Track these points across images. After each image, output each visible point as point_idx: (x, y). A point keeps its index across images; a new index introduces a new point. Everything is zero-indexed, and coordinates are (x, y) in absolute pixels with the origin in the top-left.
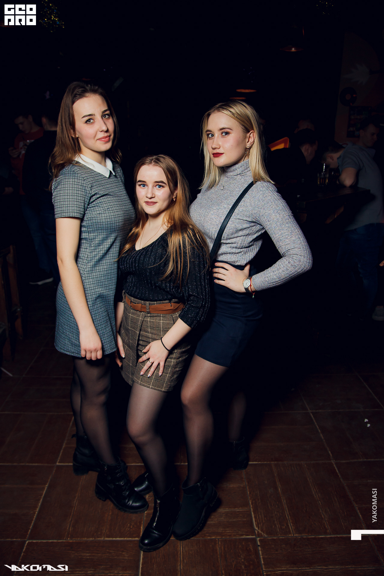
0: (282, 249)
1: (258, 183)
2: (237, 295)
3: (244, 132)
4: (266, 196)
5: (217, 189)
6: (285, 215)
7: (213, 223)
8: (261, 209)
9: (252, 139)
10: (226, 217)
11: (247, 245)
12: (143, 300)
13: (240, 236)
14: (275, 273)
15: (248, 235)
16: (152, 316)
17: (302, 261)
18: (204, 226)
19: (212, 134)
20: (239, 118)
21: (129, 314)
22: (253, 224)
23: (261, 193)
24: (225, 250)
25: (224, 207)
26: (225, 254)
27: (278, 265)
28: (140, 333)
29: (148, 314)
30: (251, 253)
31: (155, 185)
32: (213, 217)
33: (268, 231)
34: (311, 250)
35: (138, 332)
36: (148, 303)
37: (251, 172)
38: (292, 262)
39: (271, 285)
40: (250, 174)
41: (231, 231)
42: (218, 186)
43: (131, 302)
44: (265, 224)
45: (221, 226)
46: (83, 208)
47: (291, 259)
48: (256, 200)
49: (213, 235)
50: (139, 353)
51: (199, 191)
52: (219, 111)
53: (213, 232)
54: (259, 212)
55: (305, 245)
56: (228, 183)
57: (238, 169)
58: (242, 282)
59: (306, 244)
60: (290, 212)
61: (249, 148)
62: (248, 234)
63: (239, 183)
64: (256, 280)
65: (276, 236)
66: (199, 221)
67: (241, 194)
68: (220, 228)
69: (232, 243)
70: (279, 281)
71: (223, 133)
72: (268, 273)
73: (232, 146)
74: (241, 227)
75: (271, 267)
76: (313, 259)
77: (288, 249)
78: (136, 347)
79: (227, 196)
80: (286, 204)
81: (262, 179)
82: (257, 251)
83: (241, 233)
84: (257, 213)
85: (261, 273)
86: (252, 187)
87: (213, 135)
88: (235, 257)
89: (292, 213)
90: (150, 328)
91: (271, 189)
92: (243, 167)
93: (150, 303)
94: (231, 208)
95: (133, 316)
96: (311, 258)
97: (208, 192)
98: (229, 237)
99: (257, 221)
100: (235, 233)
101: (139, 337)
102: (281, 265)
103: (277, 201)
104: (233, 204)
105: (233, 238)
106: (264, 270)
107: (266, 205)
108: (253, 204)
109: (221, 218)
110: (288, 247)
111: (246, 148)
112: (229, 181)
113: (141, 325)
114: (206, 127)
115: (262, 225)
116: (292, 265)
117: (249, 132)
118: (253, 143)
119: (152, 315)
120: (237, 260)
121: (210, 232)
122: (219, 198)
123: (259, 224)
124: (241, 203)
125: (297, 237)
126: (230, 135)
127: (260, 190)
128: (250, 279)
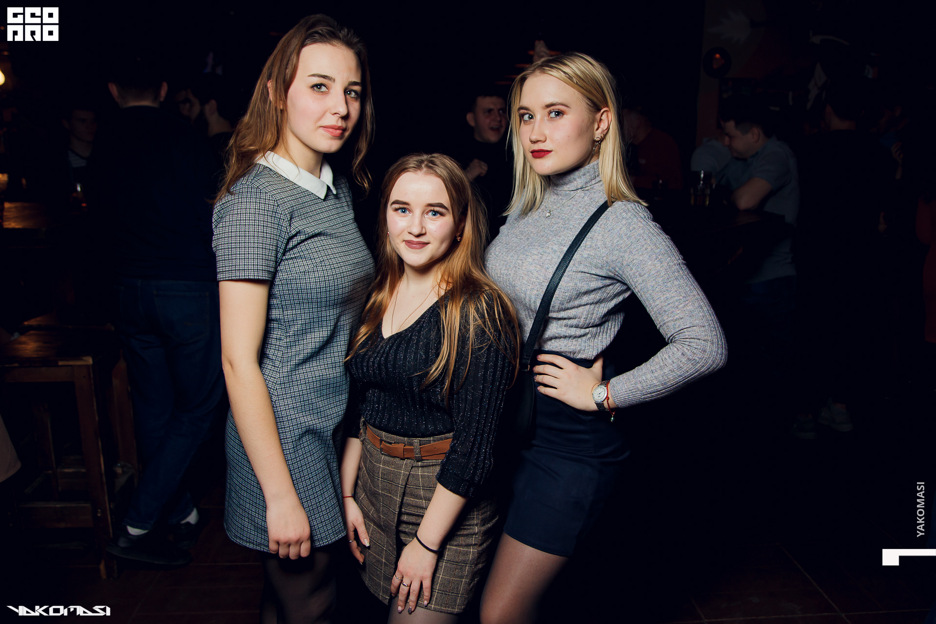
0: (667, 329)
1: (618, 205)
2: (583, 417)
3: (590, 110)
4: (634, 228)
5: (537, 217)
6: (671, 264)
7: (532, 280)
8: (624, 252)
9: (604, 123)
10: (557, 268)
11: (597, 321)
12: (405, 437)
13: (584, 305)
14: (656, 374)
15: (599, 302)
16: (426, 466)
17: (708, 351)
18: (515, 287)
19: (530, 115)
20: (583, 86)
21: (378, 465)
22: (608, 282)
23: (624, 222)
24: (555, 330)
25: (552, 249)
26: (556, 338)
27: (660, 358)
28: (402, 499)
29: (418, 461)
30: (604, 336)
31: (428, 210)
32: (532, 268)
33: (639, 295)
34: (723, 330)
35: (399, 500)
36: (416, 441)
37: (603, 184)
38: (689, 353)
39: (648, 397)
40: (601, 188)
41: (567, 294)
42: (540, 210)
43: (381, 441)
44: (633, 281)
45: (548, 286)
46: (273, 261)
47: (687, 347)
48: (614, 237)
49: (532, 302)
50: (402, 538)
51: (503, 221)
52: (544, 72)
53: (533, 297)
54: (621, 258)
55: (712, 320)
56: (558, 205)
57: (578, 180)
58: (590, 392)
59: (714, 318)
60: (681, 257)
61: (599, 141)
62: (599, 300)
63: (579, 205)
64: (618, 387)
65: (656, 303)
66: (505, 277)
67: (586, 224)
68: (546, 290)
69: (570, 318)
70: (663, 389)
71: (552, 112)
72: (641, 373)
73: (568, 137)
74: (585, 288)
75: (648, 363)
76: (728, 346)
77: (680, 329)
78: (394, 528)
79: (558, 228)
80: (672, 243)
81: (623, 197)
82: (616, 331)
83: (585, 299)
84: (617, 260)
85: (628, 373)
86: (606, 213)
87: (531, 117)
88: (574, 343)
89: (684, 259)
90: (423, 489)
91: (642, 216)
92: (588, 175)
93: (420, 440)
94: (567, 251)
95: (387, 468)
96: (725, 344)
97: (521, 222)
98: (563, 307)
99: (617, 275)
100: (576, 298)
101: (401, 508)
102: (668, 359)
103: (654, 238)
104: (570, 243)
105: (572, 308)
106: (634, 368)
107: (635, 245)
108: (609, 244)
109: (548, 271)
110: (681, 324)
111: (594, 141)
112: (561, 201)
113: (404, 484)
114: (517, 101)
115: (625, 284)
116: (688, 359)
117: (599, 110)
118: (606, 131)
119: (426, 462)
120: (578, 349)
121: (528, 298)
122: (542, 233)
123: (619, 281)
124: (587, 242)
125: (696, 304)
126: (565, 116)
127: (621, 218)
128: (606, 386)
